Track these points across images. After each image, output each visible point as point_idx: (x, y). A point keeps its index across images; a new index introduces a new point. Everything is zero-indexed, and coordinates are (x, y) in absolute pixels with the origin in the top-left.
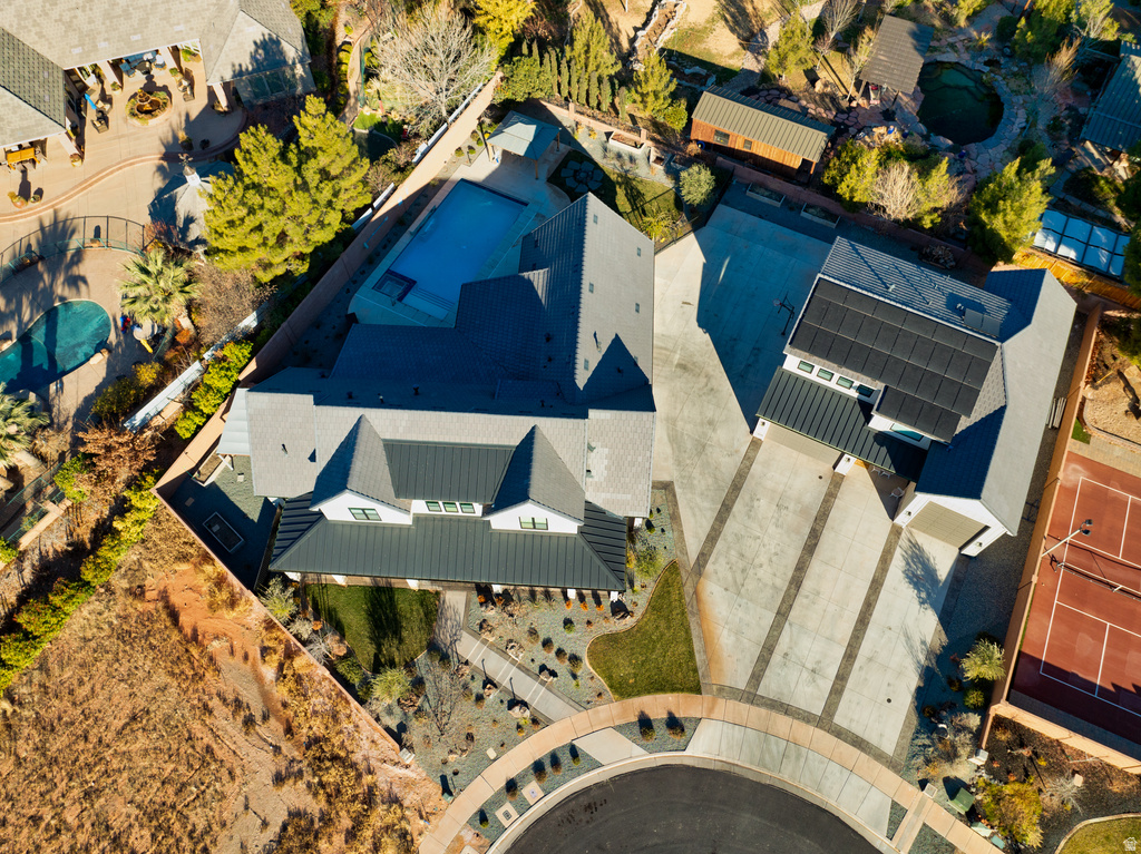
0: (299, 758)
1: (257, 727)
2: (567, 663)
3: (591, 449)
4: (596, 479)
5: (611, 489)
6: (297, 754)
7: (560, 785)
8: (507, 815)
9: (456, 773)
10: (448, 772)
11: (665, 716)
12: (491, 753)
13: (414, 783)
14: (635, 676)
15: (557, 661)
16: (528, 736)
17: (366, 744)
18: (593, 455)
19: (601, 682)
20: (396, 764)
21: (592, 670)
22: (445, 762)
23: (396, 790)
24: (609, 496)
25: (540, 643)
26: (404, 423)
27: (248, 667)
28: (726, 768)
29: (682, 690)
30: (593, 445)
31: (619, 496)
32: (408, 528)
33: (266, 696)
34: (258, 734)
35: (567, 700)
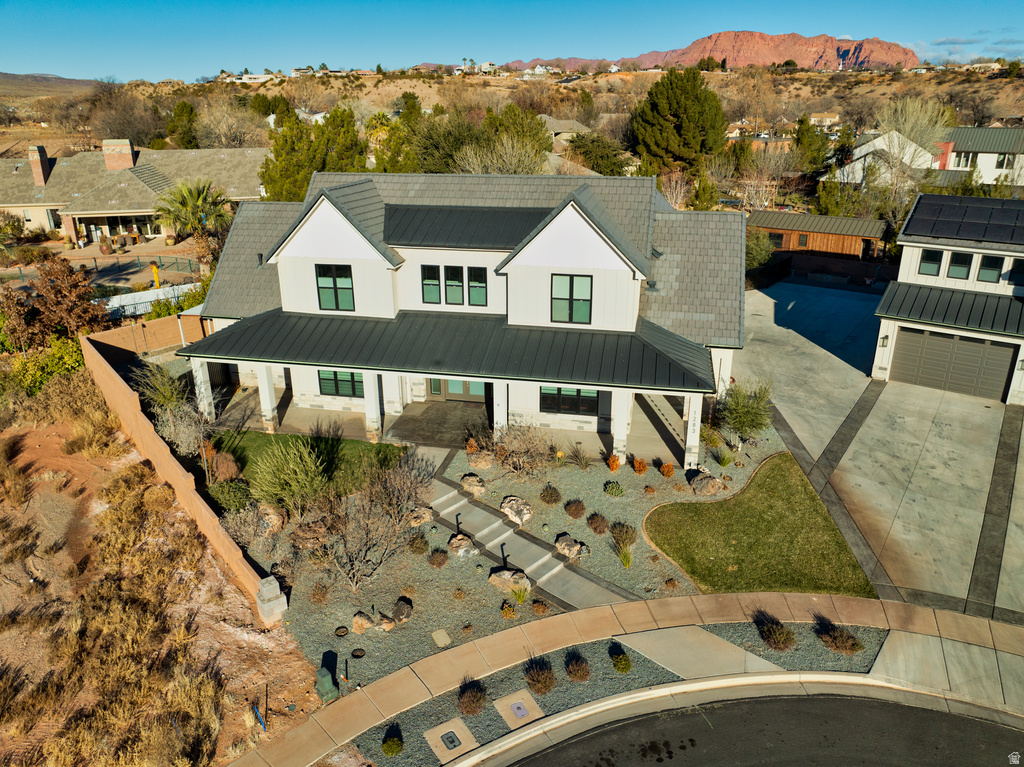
0: (68, 600)
1: (31, 558)
2: (608, 534)
3: (656, 254)
4: (663, 293)
5: (685, 307)
6: (68, 594)
7: (582, 701)
8: (451, 741)
9: (357, 655)
10: (343, 649)
11: (811, 621)
12: (441, 638)
13: (264, 656)
14: (739, 562)
15: (589, 531)
16: (521, 621)
17: (202, 595)
18: (658, 263)
19: (671, 564)
20: (244, 625)
21: (653, 546)
22: (342, 632)
23: (223, 662)
24: (681, 315)
25: (561, 505)
26: (417, 187)
27: (74, 502)
28: (984, 715)
29: (837, 589)
30: (660, 250)
31: (697, 316)
32: (388, 322)
33: (75, 529)
34: (24, 566)
35: (604, 585)
